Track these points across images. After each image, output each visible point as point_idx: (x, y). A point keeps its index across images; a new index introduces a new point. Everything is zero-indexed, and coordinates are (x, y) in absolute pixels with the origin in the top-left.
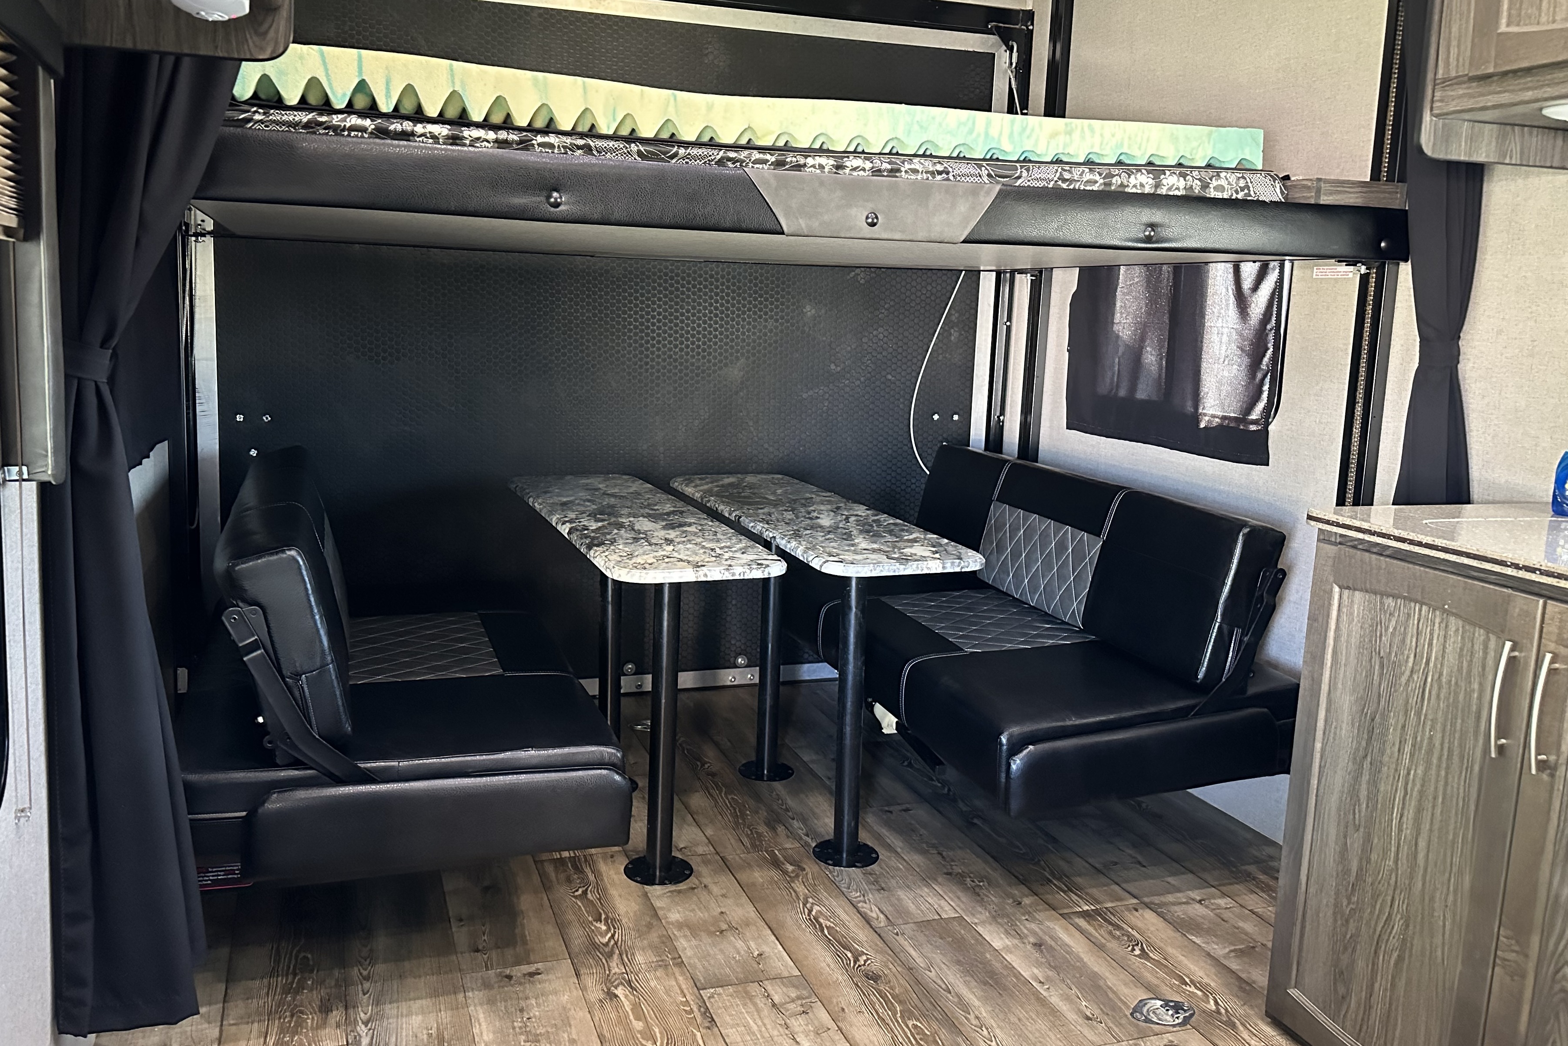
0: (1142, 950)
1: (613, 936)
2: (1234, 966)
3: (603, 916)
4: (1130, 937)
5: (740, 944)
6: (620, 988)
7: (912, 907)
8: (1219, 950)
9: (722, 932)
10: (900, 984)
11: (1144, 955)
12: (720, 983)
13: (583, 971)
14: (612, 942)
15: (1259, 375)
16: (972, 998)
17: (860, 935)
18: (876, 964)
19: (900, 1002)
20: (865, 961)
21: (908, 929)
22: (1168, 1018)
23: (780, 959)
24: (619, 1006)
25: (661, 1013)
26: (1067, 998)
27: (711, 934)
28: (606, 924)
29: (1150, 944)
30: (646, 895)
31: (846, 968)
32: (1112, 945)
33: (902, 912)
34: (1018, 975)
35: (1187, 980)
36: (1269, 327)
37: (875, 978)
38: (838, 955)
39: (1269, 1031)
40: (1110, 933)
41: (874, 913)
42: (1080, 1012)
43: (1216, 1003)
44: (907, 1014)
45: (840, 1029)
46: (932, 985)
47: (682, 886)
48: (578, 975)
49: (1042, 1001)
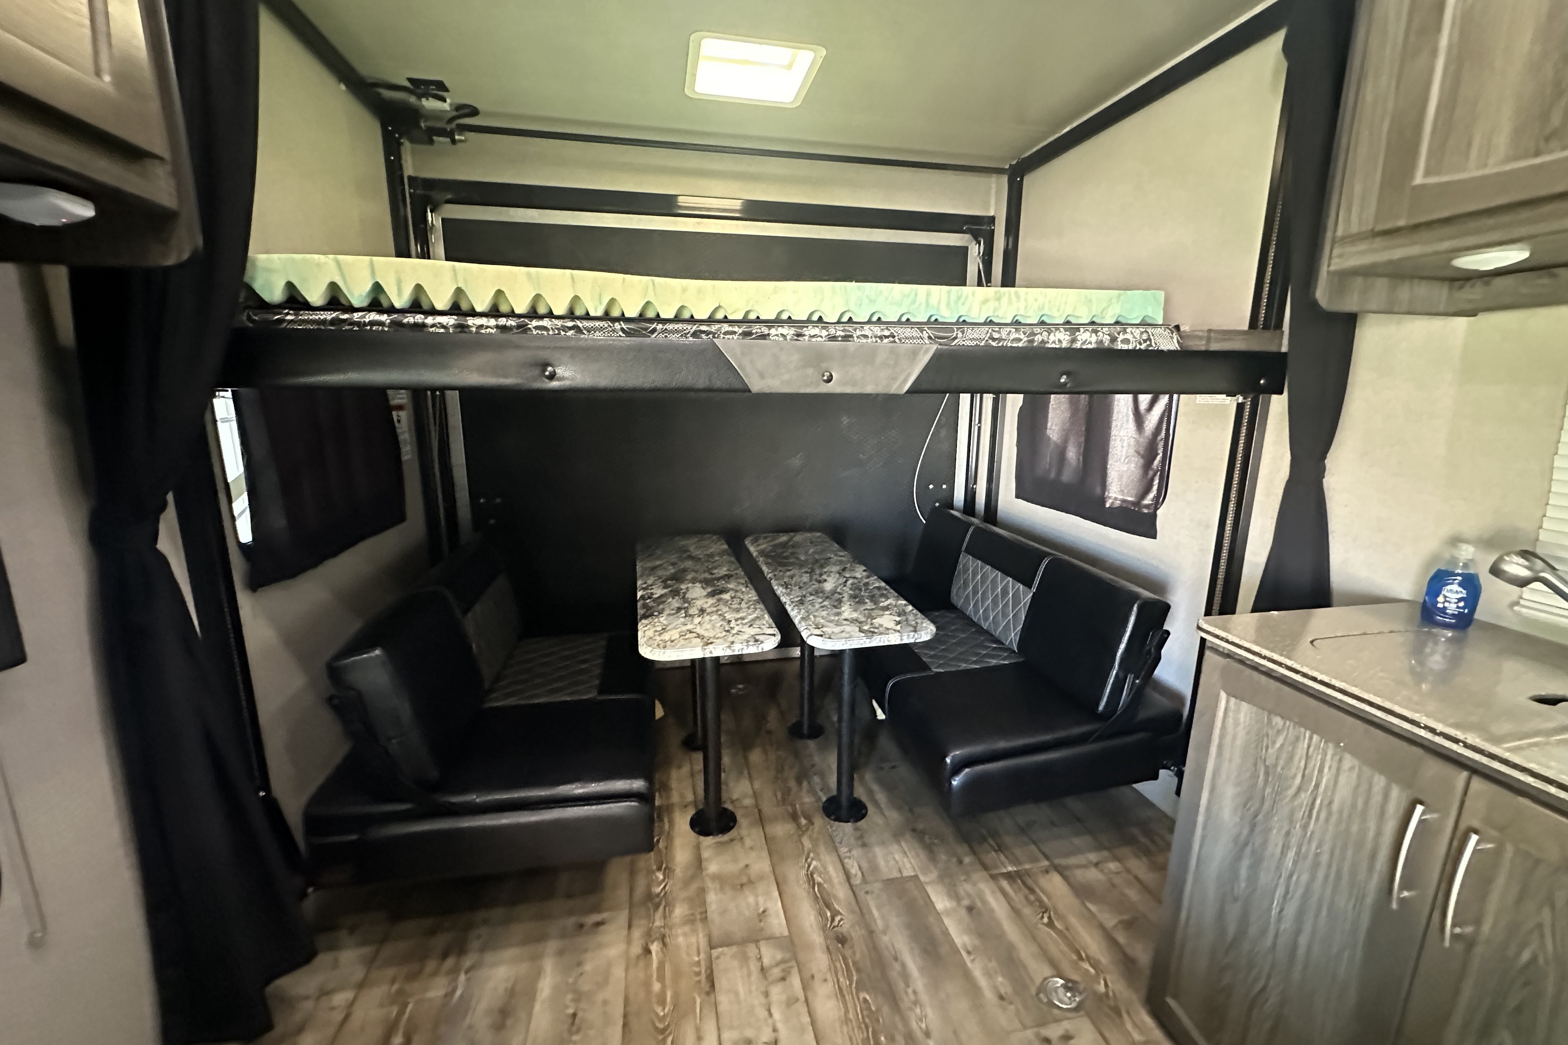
0: (1049, 918)
1: (665, 887)
2: (1121, 938)
3: (664, 866)
4: (1041, 902)
5: (751, 900)
6: (655, 944)
7: (882, 863)
8: (1110, 920)
9: (742, 885)
10: (859, 950)
11: (1050, 924)
12: (727, 942)
13: (636, 922)
14: (662, 894)
15: (1151, 473)
16: (913, 967)
17: (841, 892)
18: (846, 923)
19: (858, 971)
20: (839, 922)
21: (877, 886)
22: (1066, 999)
23: (778, 916)
24: (648, 965)
25: (677, 974)
26: (988, 974)
27: (734, 887)
28: (664, 874)
29: (1056, 912)
30: (698, 847)
31: (824, 928)
32: (1027, 911)
33: (874, 868)
34: (952, 943)
35: (1084, 955)
36: (1159, 438)
37: (842, 940)
38: (821, 914)
39: (1148, 1021)
40: (1026, 898)
41: (854, 870)
42: (996, 989)
43: (1106, 985)
44: (860, 986)
45: (807, 1001)
46: (886, 953)
47: (726, 837)
48: (630, 927)
49: (967, 975)
